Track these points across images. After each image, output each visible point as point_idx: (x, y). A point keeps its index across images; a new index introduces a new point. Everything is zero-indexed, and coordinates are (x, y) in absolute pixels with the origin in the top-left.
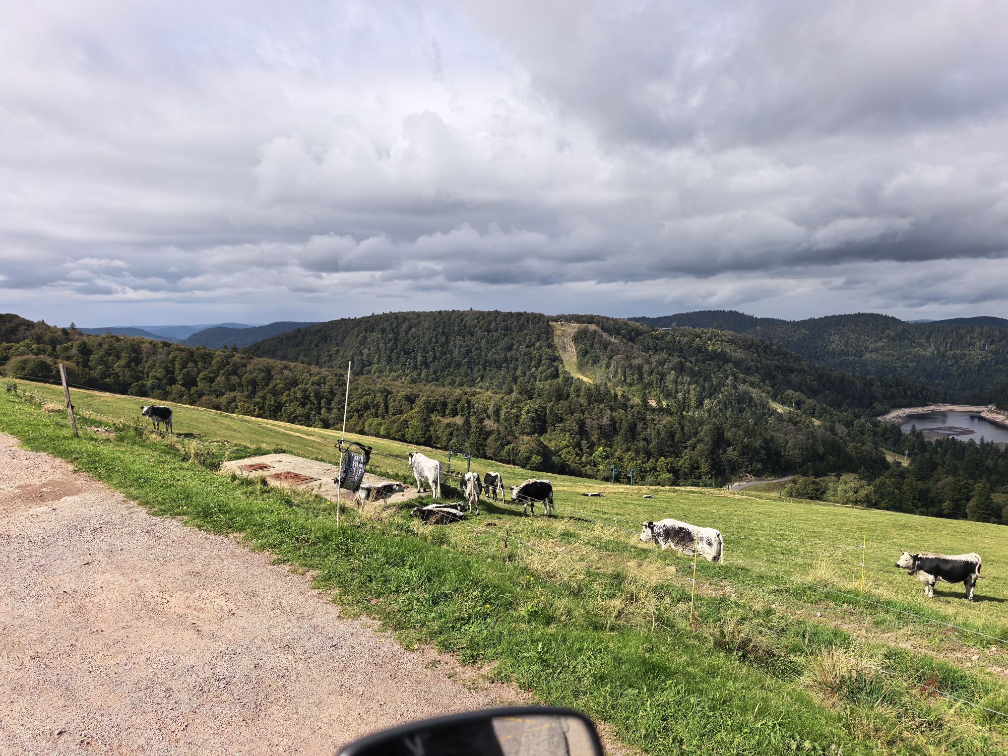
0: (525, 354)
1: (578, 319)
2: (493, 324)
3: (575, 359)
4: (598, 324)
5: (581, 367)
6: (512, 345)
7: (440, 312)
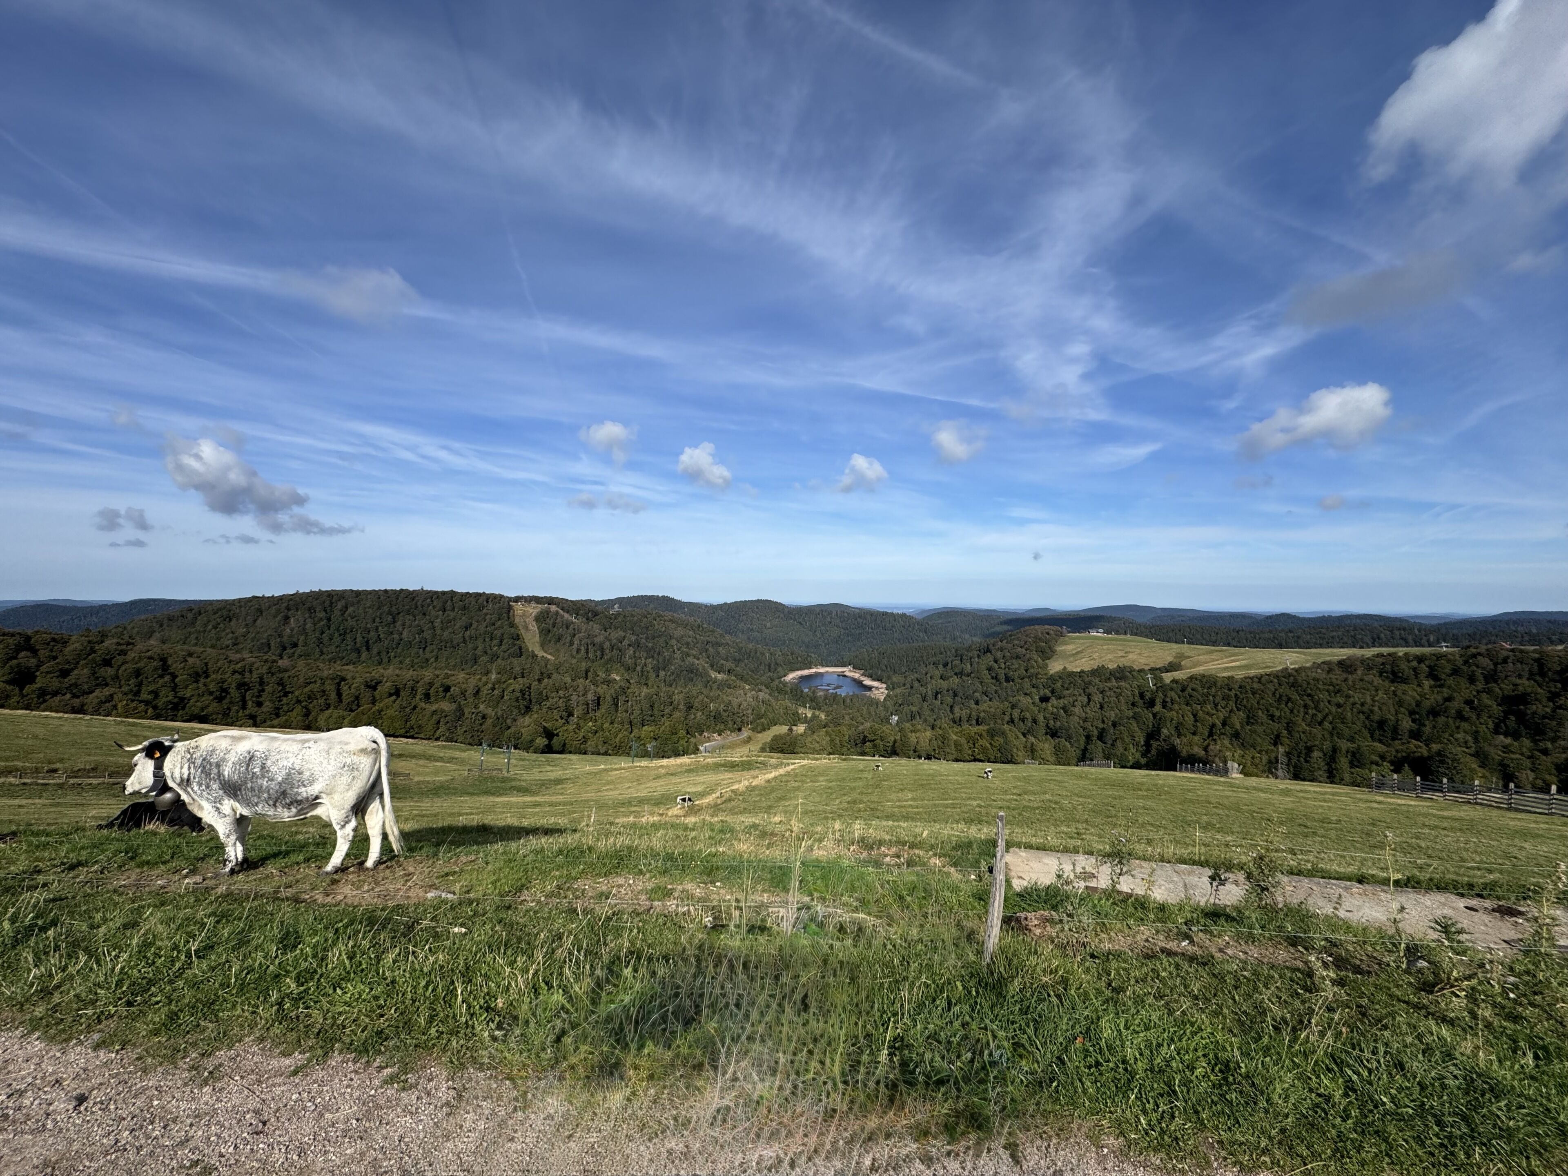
0: (485, 633)
1: (537, 600)
2: (449, 602)
3: (537, 638)
4: (558, 605)
5: (543, 645)
6: (471, 625)
7: (386, 591)
